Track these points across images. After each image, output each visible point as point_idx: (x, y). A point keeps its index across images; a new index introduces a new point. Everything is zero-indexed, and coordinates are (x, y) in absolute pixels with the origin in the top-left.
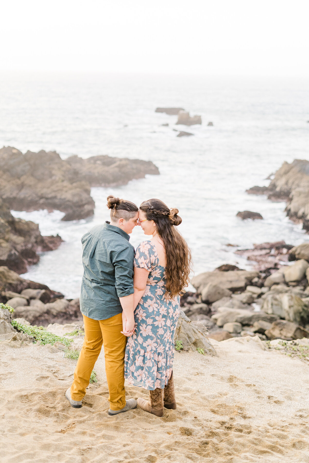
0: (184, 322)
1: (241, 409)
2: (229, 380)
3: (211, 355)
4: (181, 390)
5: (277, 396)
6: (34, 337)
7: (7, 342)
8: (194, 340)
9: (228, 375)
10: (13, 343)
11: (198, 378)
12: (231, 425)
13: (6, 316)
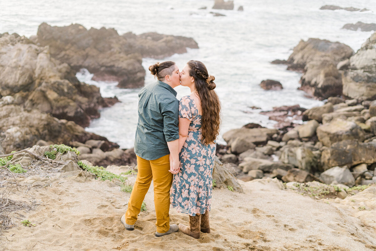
0: (217, 165)
1: (262, 234)
2: (253, 212)
3: (239, 192)
4: (214, 219)
5: (291, 225)
6: (96, 175)
7: (74, 177)
8: (225, 179)
9: (252, 208)
10: (79, 178)
11: (228, 209)
12: (254, 246)
13: (73, 157)
